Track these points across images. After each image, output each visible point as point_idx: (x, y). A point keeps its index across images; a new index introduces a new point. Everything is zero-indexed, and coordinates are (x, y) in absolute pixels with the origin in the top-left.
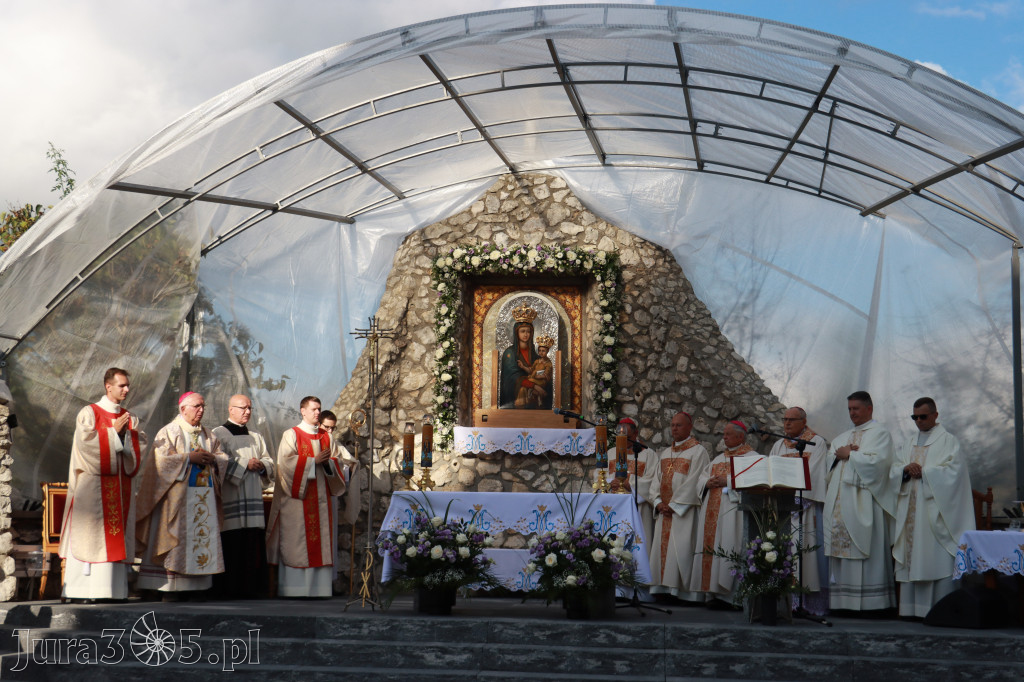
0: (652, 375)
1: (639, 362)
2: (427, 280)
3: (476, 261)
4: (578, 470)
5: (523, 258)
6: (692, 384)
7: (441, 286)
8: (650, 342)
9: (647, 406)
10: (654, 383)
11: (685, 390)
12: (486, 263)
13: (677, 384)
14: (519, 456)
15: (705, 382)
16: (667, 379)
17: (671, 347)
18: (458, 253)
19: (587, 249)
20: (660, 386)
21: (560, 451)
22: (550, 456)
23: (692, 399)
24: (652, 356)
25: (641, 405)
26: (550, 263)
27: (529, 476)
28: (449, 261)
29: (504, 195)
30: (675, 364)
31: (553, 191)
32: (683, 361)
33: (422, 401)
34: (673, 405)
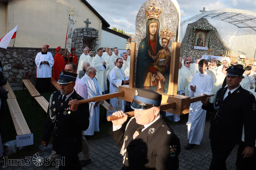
0: (214, 42)
1: (213, 41)
2: (192, 30)
3: (198, 28)
4: (205, 52)
5: (203, 28)
6: (219, 44)
7: (194, 31)
8: (214, 39)
9: (213, 45)
10: (214, 43)
11: (218, 44)
12: (199, 28)
13: (217, 44)
14: (200, 50)
15: (221, 44)
16: (216, 43)
17: (217, 40)
18: (197, 27)
19: (210, 28)
20: (215, 44)
21: (204, 50)
22: (203, 50)
23: (219, 46)
24: (214, 40)
25: (212, 45)
26: (206, 29)
27: (200, 52)
28: (196, 28)
29: (201, 21)
30: (217, 41)
31: (206, 21)
32: (218, 41)
33: (190, 43)
34: (216, 46)
